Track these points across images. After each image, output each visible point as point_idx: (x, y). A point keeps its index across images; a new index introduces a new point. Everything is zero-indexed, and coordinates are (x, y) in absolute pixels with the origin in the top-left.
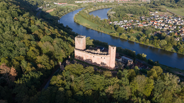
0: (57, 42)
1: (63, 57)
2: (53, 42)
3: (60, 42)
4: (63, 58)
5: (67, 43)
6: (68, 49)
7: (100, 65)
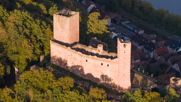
0: (17, 21)
1: (27, 57)
2: (6, 20)
3: (25, 21)
4: (27, 60)
5: (41, 24)
6: (42, 39)
7: (100, 81)
